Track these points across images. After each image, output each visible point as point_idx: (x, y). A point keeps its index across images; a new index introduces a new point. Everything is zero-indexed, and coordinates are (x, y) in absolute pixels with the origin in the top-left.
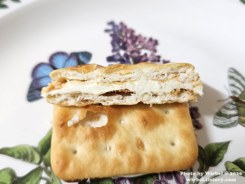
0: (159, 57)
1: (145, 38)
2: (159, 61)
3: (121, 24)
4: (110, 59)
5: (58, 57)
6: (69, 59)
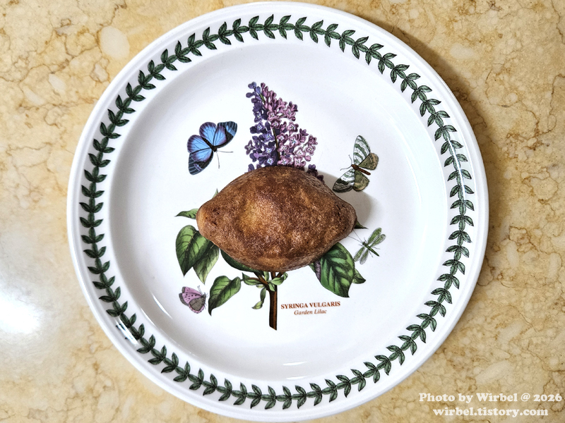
0: (297, 126)
1: (286, 103)
2: (296, 131)
3: (262, 84)
4: (253, 130)
5: (207, 128)
6: (217, 130)
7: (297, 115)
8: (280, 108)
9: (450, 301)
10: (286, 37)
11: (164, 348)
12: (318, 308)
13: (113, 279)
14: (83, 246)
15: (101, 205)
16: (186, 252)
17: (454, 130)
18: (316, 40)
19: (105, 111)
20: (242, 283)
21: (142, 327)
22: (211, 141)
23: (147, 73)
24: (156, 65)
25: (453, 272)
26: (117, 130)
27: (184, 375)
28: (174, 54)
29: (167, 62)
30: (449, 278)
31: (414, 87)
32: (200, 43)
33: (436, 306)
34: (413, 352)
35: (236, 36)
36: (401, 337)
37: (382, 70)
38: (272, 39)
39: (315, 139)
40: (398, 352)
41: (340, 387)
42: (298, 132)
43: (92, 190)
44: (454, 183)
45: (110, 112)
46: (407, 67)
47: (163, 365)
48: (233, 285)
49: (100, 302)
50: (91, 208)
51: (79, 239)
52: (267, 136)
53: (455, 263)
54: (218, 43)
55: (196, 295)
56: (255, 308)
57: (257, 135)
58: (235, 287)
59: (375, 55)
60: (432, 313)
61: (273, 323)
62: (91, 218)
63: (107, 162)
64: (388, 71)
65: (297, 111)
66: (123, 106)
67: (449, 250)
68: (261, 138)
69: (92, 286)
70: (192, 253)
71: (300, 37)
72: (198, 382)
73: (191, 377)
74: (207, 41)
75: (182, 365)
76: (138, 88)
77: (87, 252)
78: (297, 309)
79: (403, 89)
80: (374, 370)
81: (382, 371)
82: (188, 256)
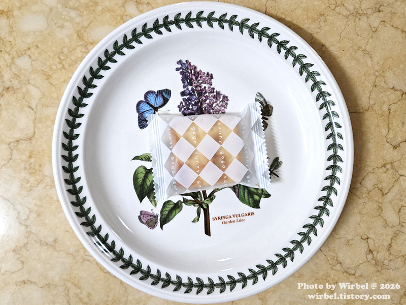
0: (214, 89)
1: (204, 73)
2: (213, 92)
3: (186, 61)
4: (183, 94)
5: (149, 95)
6: (157, 96)
7: (213, 81)
8: (200, 77)
9: (332, 205)
10: (201, 26)
11: (131, 257)
12: (239, 218)
13: (89, 209)
14: (65, 187)
15: (77, 156)
16: (141, 185)
17: (324, 84)
18: (222, 27)
19: (75, 88)
20: (183, 204)
21: (113, 243)
22: (153, 104)
23: (104, 59)
24: (110, 52)
25: (332, 184)
26: (85, 101)
27: (147, 275)
28: (123, 43)
29: (118, 50)
30: (330, 188)
31: (294, 56)
32: (140, 34)
33: (322, 209)
34: (309, 243)
35: (166, 28)
36: (299, 234)
37: (270, 45)
38: (192, 29)
39: (227, 97)
40: (298, 244)
41: (259, 273)
42: (215, 93)
43: (69, 145)
44: (327, 121)
45: (79, 88)
46: (288, 42)
47: (131, 269)
48: (177, 207)
49: (81, 227)
50: (70, 159)
51: (63, 182)
52: (194, 98)
53: (332, 178)
54: (153, 34)
55: (151, 216)
56: (194, 221)
57: (186, 97)
58: (179, 208)
59: (265, 35)
60: (320, 215)
61: (208, 232)
62: (70, 166)
63: (79, 124)
64: (275, 45)
65: (213, 78)
66: (88, 83)
67: (327, 169)
68: (189, 99)
69: (75, 216)
70: (146, 186)
71: (211, 26)
72: (157, 279)
73: (152, 276)
74: (146, 32)
75: (144, 268)
76: (98, 70)
77: (69, 191)
78: (224, 220)
79: (286, 58)
80: (282, 259)
81: (288, 259)
82: (143, 188)
